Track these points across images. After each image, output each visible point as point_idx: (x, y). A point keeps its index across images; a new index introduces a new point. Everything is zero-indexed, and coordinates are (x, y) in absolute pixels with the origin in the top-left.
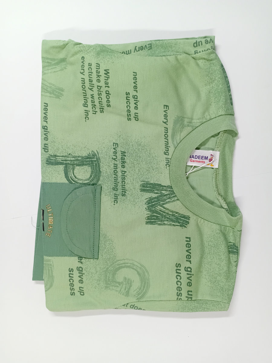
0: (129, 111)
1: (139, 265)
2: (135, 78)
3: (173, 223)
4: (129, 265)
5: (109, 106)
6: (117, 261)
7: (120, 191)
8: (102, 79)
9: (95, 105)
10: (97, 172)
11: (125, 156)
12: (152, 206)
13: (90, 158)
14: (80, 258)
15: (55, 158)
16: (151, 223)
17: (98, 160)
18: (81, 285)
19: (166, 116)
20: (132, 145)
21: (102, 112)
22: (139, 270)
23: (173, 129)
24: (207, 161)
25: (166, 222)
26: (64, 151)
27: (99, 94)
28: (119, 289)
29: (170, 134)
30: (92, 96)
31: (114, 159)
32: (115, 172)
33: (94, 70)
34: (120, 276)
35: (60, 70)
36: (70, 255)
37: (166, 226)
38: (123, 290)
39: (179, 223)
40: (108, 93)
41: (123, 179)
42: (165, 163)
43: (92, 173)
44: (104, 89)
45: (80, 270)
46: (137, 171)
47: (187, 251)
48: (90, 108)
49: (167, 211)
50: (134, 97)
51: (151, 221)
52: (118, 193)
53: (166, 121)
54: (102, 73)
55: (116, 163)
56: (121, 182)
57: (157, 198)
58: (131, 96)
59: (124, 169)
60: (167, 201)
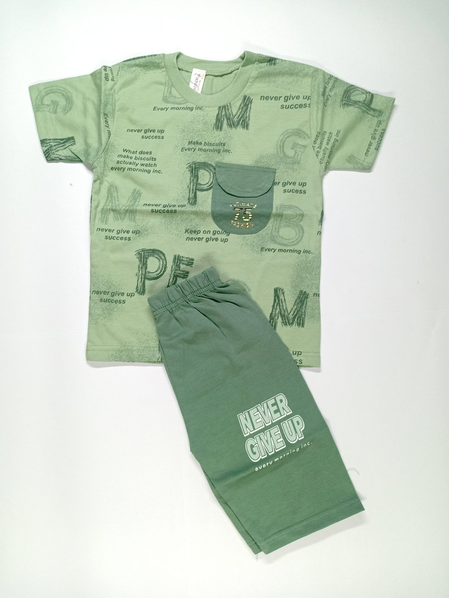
0: (156, 137)
1: (283, 136)
2: (132, 131)
3: (249, 108)
4: (281, 144)
5: (151, 153)
6: (278, 153)
7: (221, 148)
8: (130, 155)
9: (150, 164)
10: (205, 165)
11: (192, 141)
12: (233, 124)
13: (192, 170)
14: (274, 183)
15: (191, 199)
16: (247, 126)
17: (194, 163)
18: (297, 184)
19: (162, 109)
20: (184, 136)
21: (155, 159)
22: (286, 136)
23: (173, 103)
24: (200, 79)
25: (248, 115)
26: (185, 191)
27: (141, 159)
28: (300, 153)
29: (176, 106)
30: (142, 165)
31: (194, 150)
32: (205, 151)
33: (123, 159)
34: (290, 153)
35: (117, 193)
36: (273, 192)
37: (251, 114)
38: (301, 150)
39: (248, 104)
40: (141, 153)
41: (211, 144)
42: (199, 111)
43: (205, 169)
44: (138, 155)
45: (284, 184)
46: (204, 133)
47: (271, 99)
48: (152, 169)
49: (239, 113)
50: (145, 132)
51: (246, 126)
52: (222, 150)
53: (165, 109)
54: (125, 154)
55: (197, 149)
56: (213, 147)
57: (227, 119)
58: (145, 135)
59: (203, 143)
60: (230, 112)
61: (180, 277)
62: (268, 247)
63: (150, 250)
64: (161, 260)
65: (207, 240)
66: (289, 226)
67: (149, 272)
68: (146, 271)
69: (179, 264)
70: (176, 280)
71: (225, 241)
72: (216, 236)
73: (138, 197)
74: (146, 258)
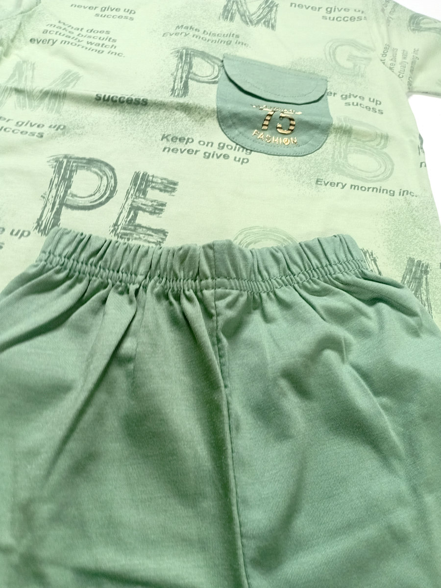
0: (121, 17)
1: (331, 43)
3: (274, 11)
4: (332, 51)
6: (327, 60)
7: (232, 39)
9: (103, 44)
10: (203, 55)
11: (182, 26)
12: (250, 21)
13: (181, 56)
14: (327, 93)
15: (177, 90)
16: (273, 27)
17: (185, 48)
18: (367, 99)
20: (168, 22)
21: (114, 40)
22: (337, 44)
26: (166, 80)
30: (90, 43)
31: (186, 36)
32: (204, 40)
34: (347, 64)
36: (326, 102)
37: (278, 17)
39: (273, 7)
40: (91, 31)
41: (214, 35)
43: (204, 60)
44: (84, 33)
45: (345, 97)
46: (203, 21)
47: (307, 8)
48: (106, 50)
49: (258, 14)
50: (103, 10)
51: (271, 26)
52: (234, 41)
55: (191, 35)
56: (219, 38)
57: (241, 15)
58: (100, 13)
59: (202, 30)
60: (245, 9)
61: (144, 210)
62: (330, 180)
63: (84, 159)
64: (105, 178)
65: (207, 156)
66: (365, 153)
67: (73, 196)
68: (66, 192)
69: (146, 186)
70: (136, 215)
71: (243, 161)
72: (225, 151)
73: (72, 81)
74: (71, 171)
